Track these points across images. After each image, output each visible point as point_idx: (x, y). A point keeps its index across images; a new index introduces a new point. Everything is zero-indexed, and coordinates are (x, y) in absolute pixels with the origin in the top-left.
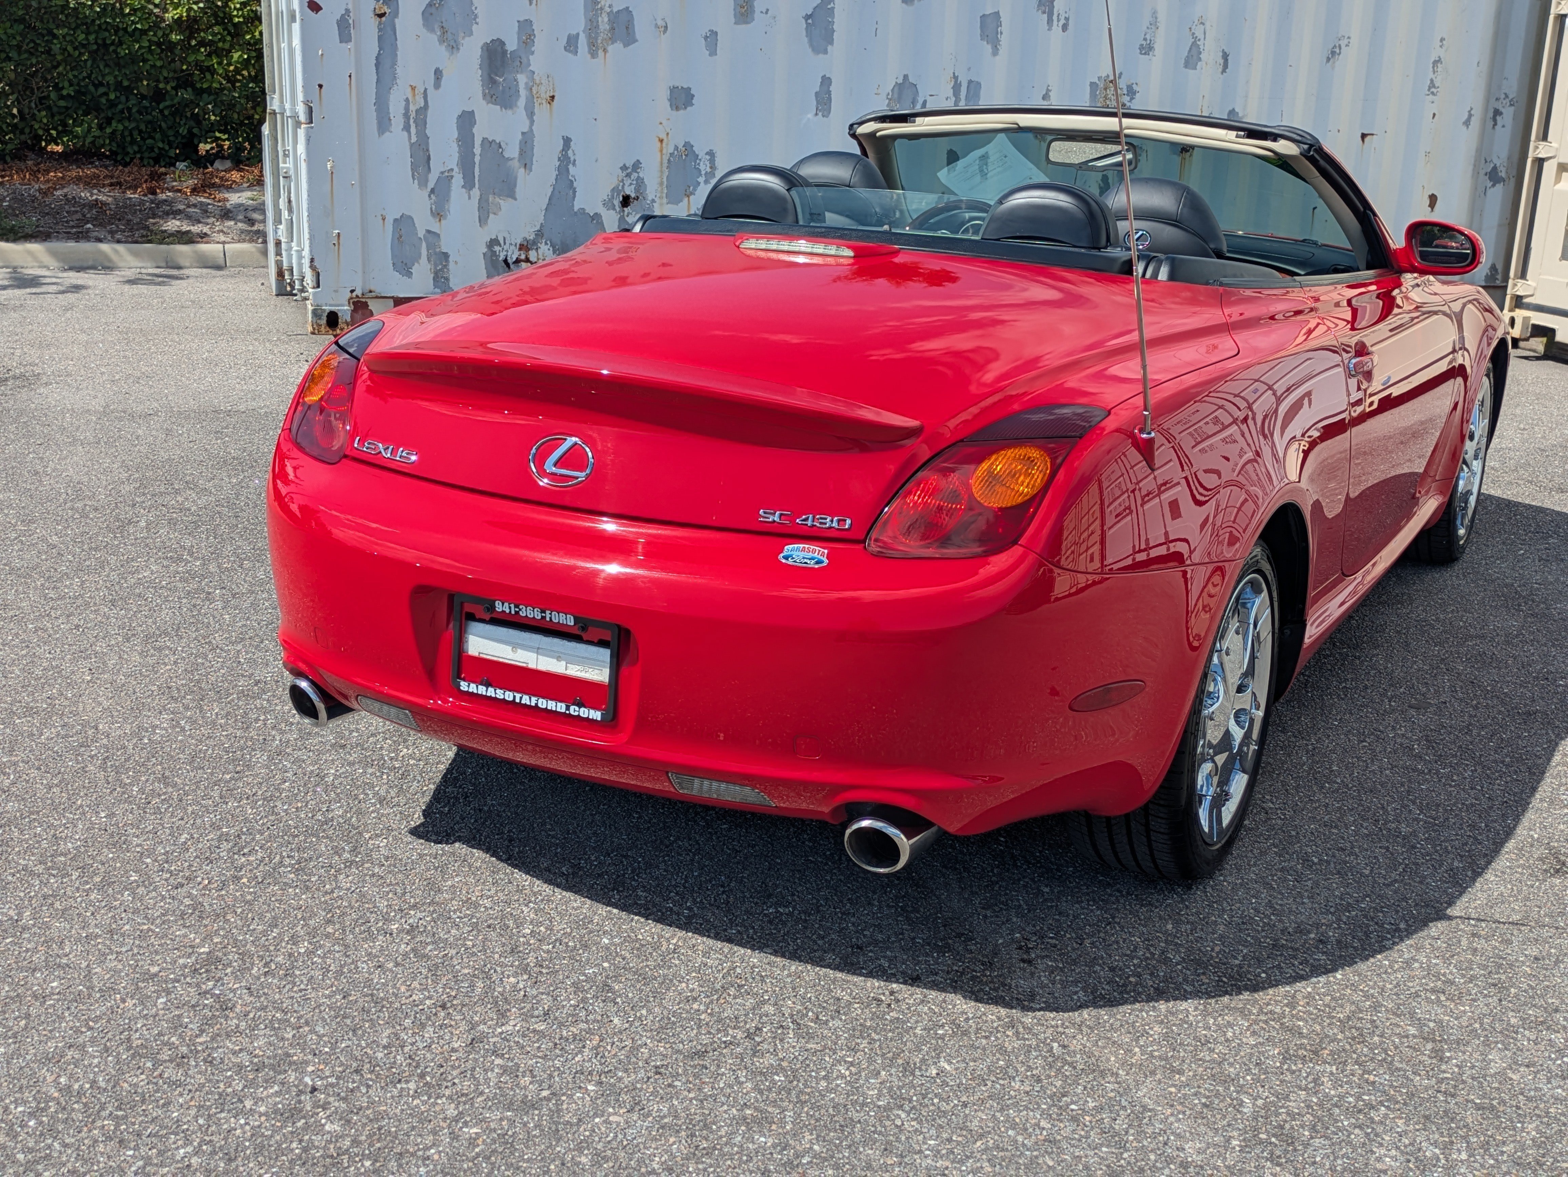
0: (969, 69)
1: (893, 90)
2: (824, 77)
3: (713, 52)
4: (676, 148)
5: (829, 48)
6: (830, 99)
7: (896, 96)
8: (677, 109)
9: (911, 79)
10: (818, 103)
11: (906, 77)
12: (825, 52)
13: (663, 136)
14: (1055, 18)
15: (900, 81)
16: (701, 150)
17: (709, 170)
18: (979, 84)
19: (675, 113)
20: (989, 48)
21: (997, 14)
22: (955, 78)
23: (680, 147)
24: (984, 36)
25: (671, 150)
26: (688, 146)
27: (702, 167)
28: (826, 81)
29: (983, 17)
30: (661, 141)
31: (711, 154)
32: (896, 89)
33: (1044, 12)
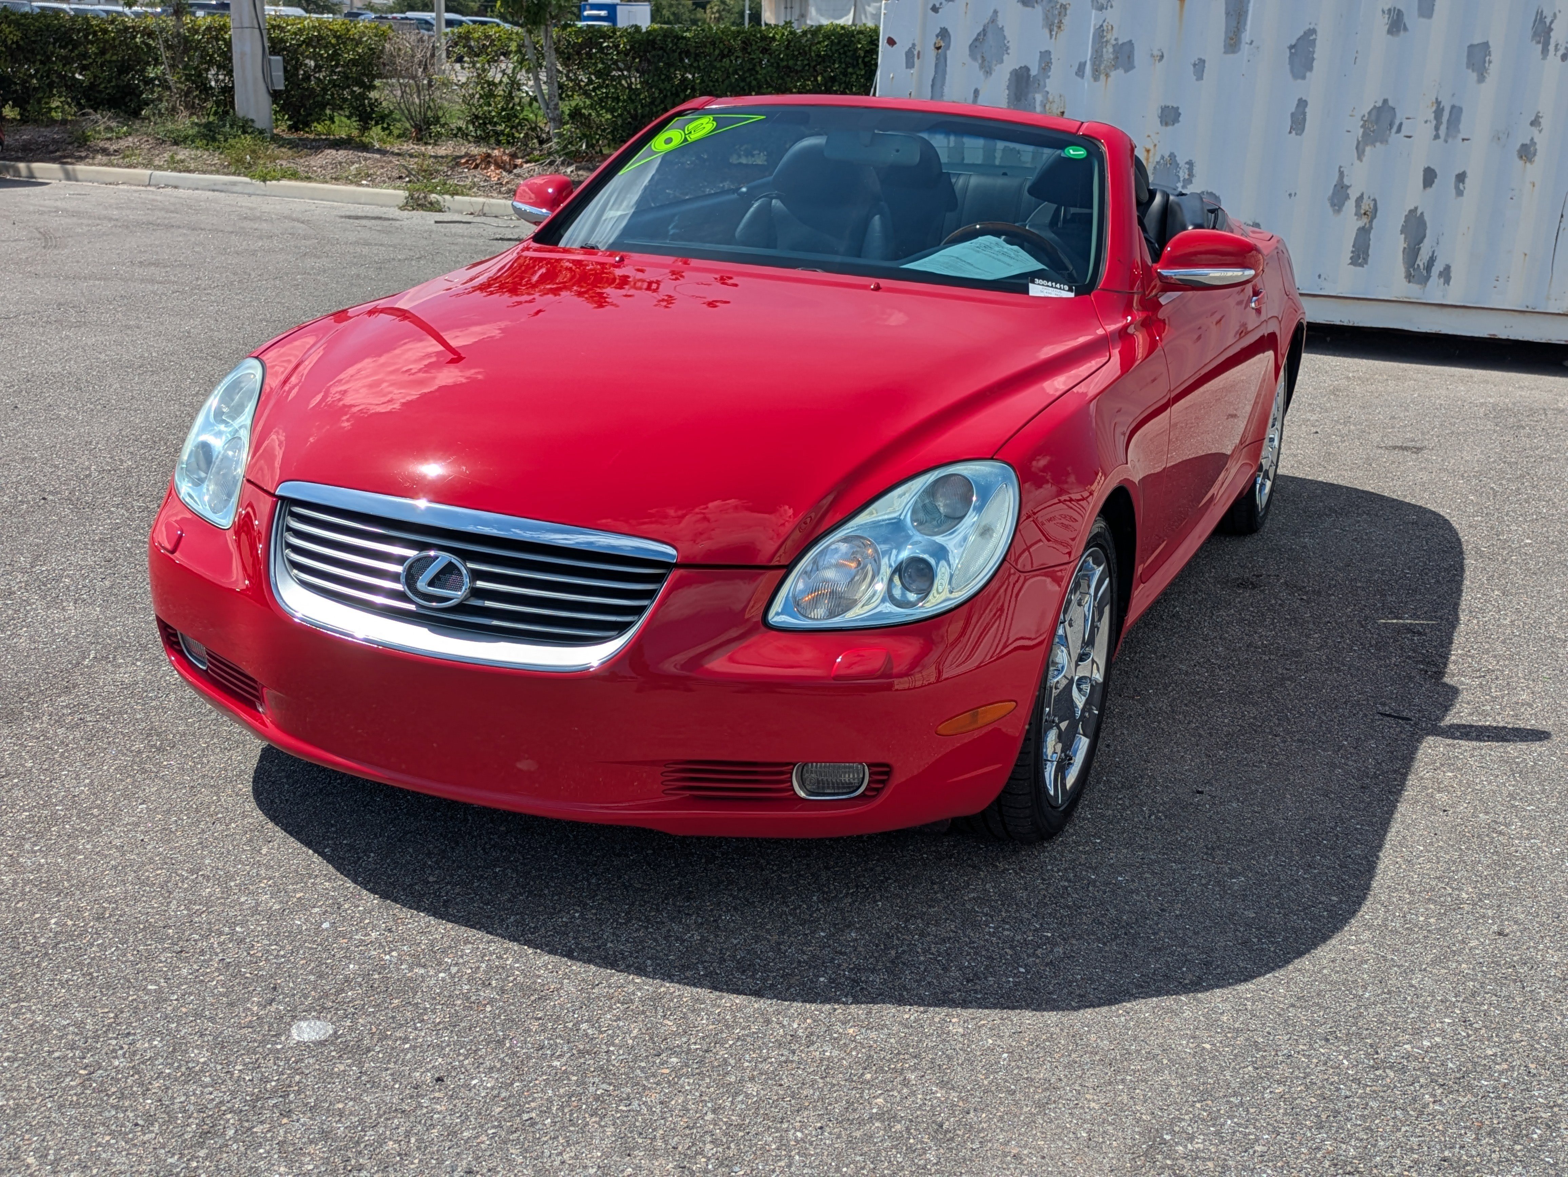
0: (1453, 95)
1: (1370, 113)
2: (1300, 100)
3: (1200, 77)
4: (1163, 157)
5: (1308, 74)
6: (1304, 119)
7: (1373, 118)
8: (1167, 124)
9: (1391, 103)
10: (1293, 122)
11: (1385, 101)
12: (1304, 77)
13: (1151, 147)
14: (1552, 48)
15: (1379, 104)
16: (1181, 160)
17: (1187, 177)
18: (1460, 109)
19: (1164, 128)
20: (1474, 76)
21: (1486, 45)
22: (1438, 103)
23: (1166, 156)
24: (1471, 65)
25: (1158, 158)
26: (1172, 156)
27: (1181, 174)
28: (1302, 104)
29: (1471, 47)
30: (1148, 151)
31: (1190, 164)
32: (1374, 113)
33: (1539, 42)
